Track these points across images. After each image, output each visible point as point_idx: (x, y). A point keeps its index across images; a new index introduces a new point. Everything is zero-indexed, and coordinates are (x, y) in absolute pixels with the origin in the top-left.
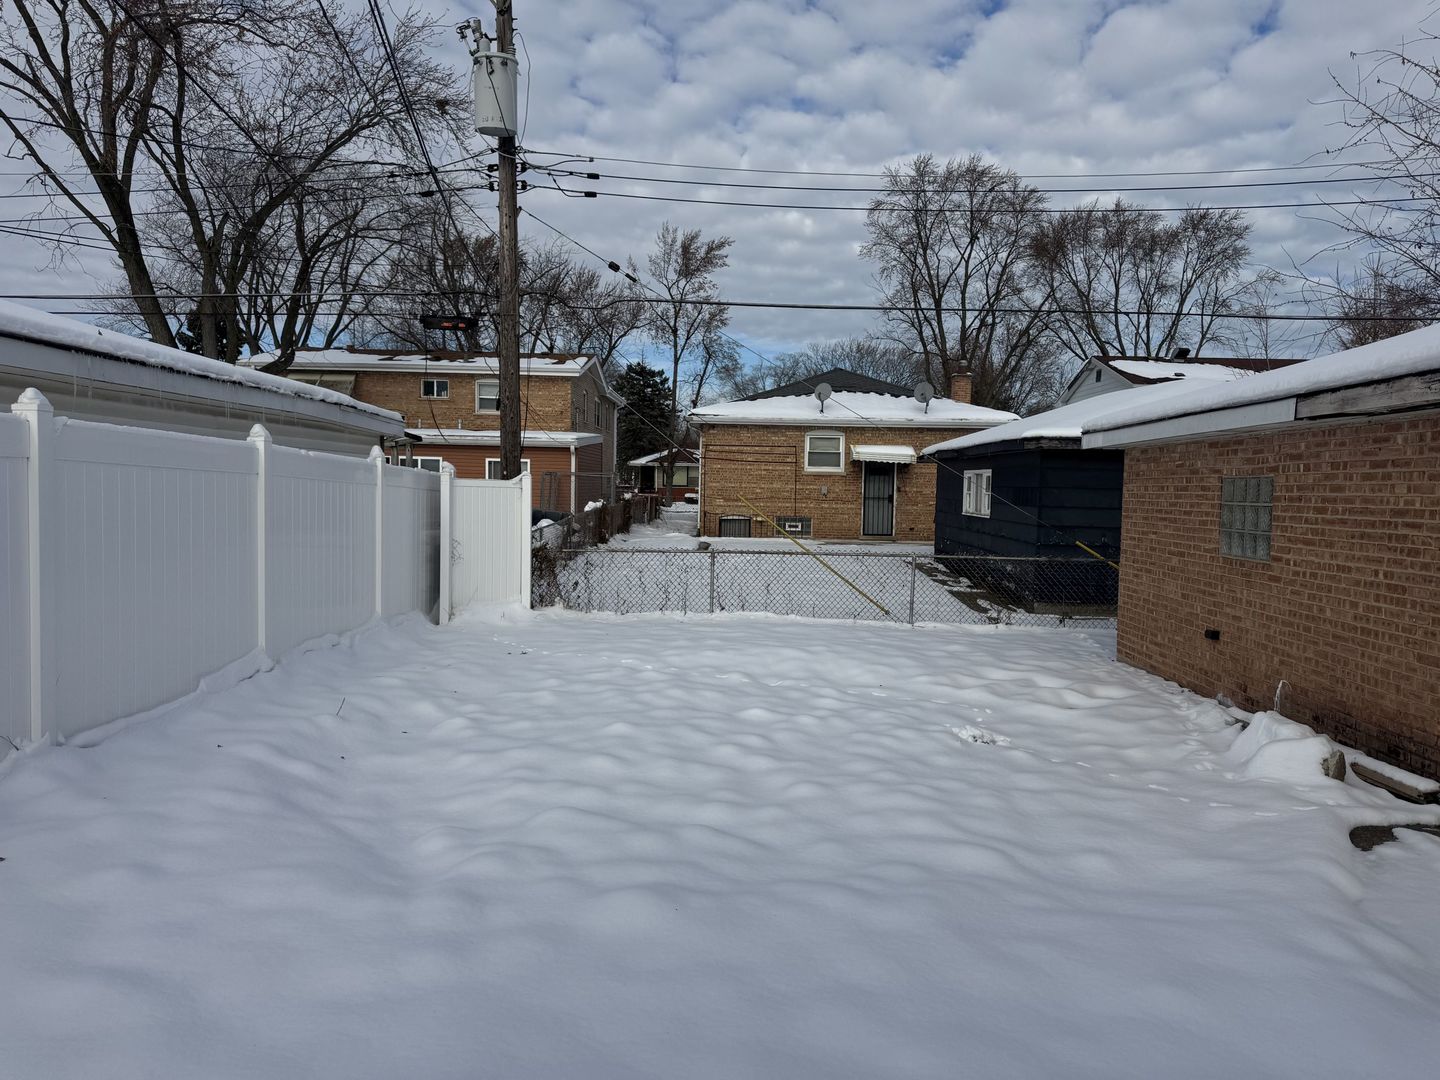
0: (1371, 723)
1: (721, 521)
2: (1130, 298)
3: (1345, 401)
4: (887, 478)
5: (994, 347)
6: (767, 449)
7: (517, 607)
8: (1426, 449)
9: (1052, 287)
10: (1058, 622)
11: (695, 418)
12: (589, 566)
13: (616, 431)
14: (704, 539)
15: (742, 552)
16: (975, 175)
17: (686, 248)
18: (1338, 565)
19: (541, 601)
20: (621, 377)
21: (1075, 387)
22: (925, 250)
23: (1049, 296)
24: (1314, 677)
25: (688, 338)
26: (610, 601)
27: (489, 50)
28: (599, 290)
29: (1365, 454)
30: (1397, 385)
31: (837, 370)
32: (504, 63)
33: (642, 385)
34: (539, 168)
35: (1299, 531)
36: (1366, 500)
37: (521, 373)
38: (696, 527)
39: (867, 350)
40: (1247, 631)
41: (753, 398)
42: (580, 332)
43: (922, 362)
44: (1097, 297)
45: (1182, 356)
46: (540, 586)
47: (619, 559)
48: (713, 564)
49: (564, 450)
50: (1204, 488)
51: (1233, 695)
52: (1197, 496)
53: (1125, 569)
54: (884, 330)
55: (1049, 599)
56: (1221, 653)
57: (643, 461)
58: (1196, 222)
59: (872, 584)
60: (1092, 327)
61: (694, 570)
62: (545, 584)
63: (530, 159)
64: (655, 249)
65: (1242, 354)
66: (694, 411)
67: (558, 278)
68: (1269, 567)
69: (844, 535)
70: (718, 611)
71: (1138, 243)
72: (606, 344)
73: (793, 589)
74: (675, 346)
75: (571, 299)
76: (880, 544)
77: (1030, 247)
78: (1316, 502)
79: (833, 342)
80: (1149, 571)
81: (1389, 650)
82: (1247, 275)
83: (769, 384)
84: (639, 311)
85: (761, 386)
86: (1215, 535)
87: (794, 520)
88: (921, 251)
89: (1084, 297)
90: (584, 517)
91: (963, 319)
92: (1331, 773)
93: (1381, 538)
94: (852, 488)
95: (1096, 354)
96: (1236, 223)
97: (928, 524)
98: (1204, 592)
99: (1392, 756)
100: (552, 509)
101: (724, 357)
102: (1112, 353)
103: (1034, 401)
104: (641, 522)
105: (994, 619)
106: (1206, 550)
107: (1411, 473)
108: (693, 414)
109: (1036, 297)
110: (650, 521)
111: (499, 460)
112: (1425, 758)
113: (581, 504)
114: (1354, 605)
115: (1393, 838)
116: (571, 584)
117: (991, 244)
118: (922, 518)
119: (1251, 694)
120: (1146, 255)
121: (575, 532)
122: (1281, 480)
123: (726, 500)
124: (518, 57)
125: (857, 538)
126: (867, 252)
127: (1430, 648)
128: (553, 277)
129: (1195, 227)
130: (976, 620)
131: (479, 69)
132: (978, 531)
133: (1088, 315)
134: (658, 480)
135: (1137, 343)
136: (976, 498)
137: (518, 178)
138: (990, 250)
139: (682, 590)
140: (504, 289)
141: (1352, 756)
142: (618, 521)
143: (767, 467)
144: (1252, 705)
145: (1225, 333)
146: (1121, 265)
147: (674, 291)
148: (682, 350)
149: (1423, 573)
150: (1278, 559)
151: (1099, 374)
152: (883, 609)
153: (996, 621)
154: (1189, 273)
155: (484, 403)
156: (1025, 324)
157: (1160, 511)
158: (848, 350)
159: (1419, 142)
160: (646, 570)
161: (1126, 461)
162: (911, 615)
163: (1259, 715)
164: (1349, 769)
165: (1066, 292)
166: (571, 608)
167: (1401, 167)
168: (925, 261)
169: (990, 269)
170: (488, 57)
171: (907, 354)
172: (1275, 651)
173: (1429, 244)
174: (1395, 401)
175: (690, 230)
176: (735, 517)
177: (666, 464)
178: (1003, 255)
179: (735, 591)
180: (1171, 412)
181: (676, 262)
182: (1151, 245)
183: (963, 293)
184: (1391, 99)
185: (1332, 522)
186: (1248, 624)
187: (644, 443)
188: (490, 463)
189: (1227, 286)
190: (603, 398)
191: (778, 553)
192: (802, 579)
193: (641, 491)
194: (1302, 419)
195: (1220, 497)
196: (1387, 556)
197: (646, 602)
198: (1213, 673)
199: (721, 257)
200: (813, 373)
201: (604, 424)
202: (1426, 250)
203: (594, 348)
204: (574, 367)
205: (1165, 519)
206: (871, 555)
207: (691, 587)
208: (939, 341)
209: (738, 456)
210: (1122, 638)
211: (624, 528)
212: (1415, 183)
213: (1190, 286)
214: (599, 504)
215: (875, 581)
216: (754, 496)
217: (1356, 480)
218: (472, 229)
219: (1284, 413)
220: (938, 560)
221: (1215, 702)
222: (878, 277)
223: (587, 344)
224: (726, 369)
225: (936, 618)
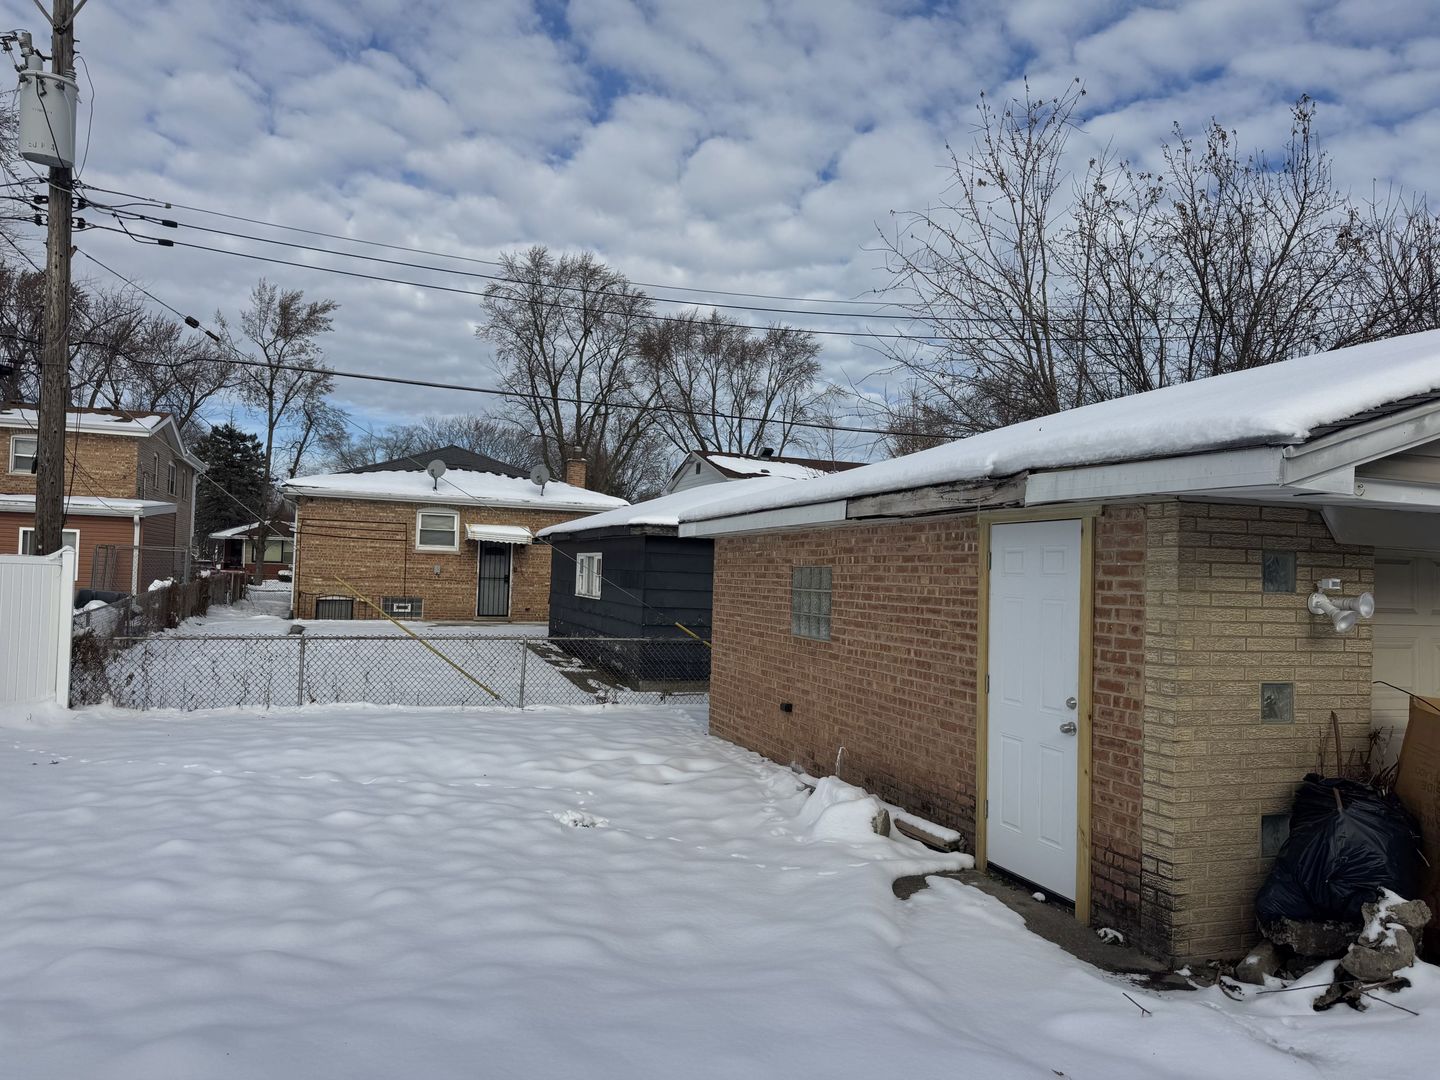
0: (908, 782)
1: (318, 602)
2: (725, 400)
3: (882, 505)
4: (503, 558)
5: (608, 435)
6: (374, 525)
7: (49, 706)
8: (942, 548)
9: (658, 383)
10: (659, 699)
11: (290, 489)
12: (148, 655)
13: (194, 499)
14: (297, 622)
15: (338, 638)
16: (588, 273)
17: (285, 308)
18: (881, 645)
19: (83, 698)
20: (204, 439)
21: (679, 476)
22: (541, 338)
23: (655, 392)
24: (865, 743)
25: (286, 402)
26: (174, 696)
27: (41, 69)
28: (179, 343)
29: (899, 550)
30: (919, 493)
31: (452, 447)
32: (60, 87)
33: (229, 450)
34: (102, 207)
35: (852, 614)
36: (900, 589)
37: (67, 430)
38: (289, 608)
39: (486, 429)
40: (814, 703)
41: (359, 471)
42: (155, 387)
43: (540, 446)
44: (697, 396)
45: (767, 454)
46: (82, 681)
47: (187, 648)
48: (303, 652)
49: (128, 520)
50: (778, 576)
51: (803, 762)
52: (773, 582)
53: (717, 648)
54: (501, 410)
55: (652, 677)
56: (793, 723)
57: (228, 533)
58: (778, 337)
59: (482, 669)
60: (693, 423)
61: (280, 659)
62: (90, 678)
63: (89, 195)
64: (251, 306)
65: (814, 456)
66: (290, 481)
67: (128, 327)
68: (830, 647)
69: (459, 617)
70: (308, 703)
71: (732, 351)
72: (187, 402)
73: (395, 676)
74: (271, 409)
75: (144, 350)
76: (495, 625)
77: (638, 345)
78: (864, 590)
79: (450, 417)
80: (735, 650)
81: (920, 718)
82: (819, 388)
83: (380, 456)
84: (228, 370)
85: (370, 457)
86: (787, 618)
87: (404, 601)
88: (537, 338)
89: (686, 395)
90: (146, 598)
91: (579, 408)
92: (879, 830)
93: (912, 621)
94: (467, 567)
95: (696, 448)
96: (809, 342)
97: (543, 605)
98: (779, 669)
99: (925, 810)
100: (107, 589)
101: (329, 425)
102: (711, 448)
103: (644, 488)
104: (222, 602)
105: (601, 698)
106: (781, 631)
107: (932, 567)
108: (288, 485)
109: (644, 392)
110: (233, 601)
111: (33, 529)
112: (948, 811)
113: (144, 582)
114: (893, 679)
115: (925, 885)
116: (123, 678)
117: (603, 339)
118: (538, 598)
119: (818, 760)
120: (737, 363)
121: (134, 615)
122: (837, 571)
123: (324, 579)
124: (78, 82)
125: (472, 620)
126: (484, 333)
127: (950, 715)
128: (122, 324)
129: (778, 343)
130: (585, 701)
131: (27, 87)
132: (590, 612)
133: (689, 413)
134: (246, 556)
135: (731, 440)
136: (588, 582)
137: (73, 215)
138: (602, 345)
139: (264, 681)
140: (48, 335)
141: (897, 813)
142: (193, 601)
143: (373, 545)
144: (818, 771)
145: (799, 436)
146: (717, 369)
147: (271, 351)
148: (279, 415)
149: (943, 651)
150: (836, 639)
151: (699, 466)
152: (492, 693)
153: (603, 700)
154: (773, 382)
155: (20, 462)
156: (634, 417)
157: (744, 596)
158: (466, 427)
159: (941, 291)
160: (221, 659)
161: (716, 549)
162: (522, 698)
163: (823, 780)
164: (893, 825)
165: (670, 390)
166: (122, 705)
167: (927, 310)
168: (542, 348)
169: (603, 362)
170: (38, 77)
171: (525, 435)
172: (836, 720)
173: (949, 375)
174: (918, 507)
175: (289, 290)
176: (335, 598)
177: (256, 538)
178: (614, 351)
179: (329, 681)
180: (751, 507)
181: (274, 320)
182: (743, 355)
183: (578, 382)
184: (921, 253)
185: (875, 607)
186: (813, 697)
187: (231, 513)
188: (25, 533)
189: (804, 396)
190: (179, 462)
191: (379, 638)
192: (406, 666)
193: (225, 566)
194: (851, 519)
195: (791, 584)
196: (916, 637)
197: (220, 696)
198: (787, 742)
199: (325, 321)
200: (428, 448)
201: (179, 491)
202: (948, 380)
203: (171, 406)
204: (146, 425)
205: (747, 603)
206: (482, 638)
207: (275, 677)
208: (556, 426)
209: (341, 532)
210: (713, 712)
211: (200, 610)
212: (937, 324)
213: (774, 394)
214: (168, 583)
215: (485, 665)
216: (358, 575)
217: (893, 572)
218: (15, 262)
219: (837, 513)
220: (552, 642)
221: (789, 769)
222: (495, 358)
223: (162, 401)
224: (330, 437)
225: (546, 700)
